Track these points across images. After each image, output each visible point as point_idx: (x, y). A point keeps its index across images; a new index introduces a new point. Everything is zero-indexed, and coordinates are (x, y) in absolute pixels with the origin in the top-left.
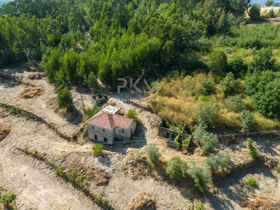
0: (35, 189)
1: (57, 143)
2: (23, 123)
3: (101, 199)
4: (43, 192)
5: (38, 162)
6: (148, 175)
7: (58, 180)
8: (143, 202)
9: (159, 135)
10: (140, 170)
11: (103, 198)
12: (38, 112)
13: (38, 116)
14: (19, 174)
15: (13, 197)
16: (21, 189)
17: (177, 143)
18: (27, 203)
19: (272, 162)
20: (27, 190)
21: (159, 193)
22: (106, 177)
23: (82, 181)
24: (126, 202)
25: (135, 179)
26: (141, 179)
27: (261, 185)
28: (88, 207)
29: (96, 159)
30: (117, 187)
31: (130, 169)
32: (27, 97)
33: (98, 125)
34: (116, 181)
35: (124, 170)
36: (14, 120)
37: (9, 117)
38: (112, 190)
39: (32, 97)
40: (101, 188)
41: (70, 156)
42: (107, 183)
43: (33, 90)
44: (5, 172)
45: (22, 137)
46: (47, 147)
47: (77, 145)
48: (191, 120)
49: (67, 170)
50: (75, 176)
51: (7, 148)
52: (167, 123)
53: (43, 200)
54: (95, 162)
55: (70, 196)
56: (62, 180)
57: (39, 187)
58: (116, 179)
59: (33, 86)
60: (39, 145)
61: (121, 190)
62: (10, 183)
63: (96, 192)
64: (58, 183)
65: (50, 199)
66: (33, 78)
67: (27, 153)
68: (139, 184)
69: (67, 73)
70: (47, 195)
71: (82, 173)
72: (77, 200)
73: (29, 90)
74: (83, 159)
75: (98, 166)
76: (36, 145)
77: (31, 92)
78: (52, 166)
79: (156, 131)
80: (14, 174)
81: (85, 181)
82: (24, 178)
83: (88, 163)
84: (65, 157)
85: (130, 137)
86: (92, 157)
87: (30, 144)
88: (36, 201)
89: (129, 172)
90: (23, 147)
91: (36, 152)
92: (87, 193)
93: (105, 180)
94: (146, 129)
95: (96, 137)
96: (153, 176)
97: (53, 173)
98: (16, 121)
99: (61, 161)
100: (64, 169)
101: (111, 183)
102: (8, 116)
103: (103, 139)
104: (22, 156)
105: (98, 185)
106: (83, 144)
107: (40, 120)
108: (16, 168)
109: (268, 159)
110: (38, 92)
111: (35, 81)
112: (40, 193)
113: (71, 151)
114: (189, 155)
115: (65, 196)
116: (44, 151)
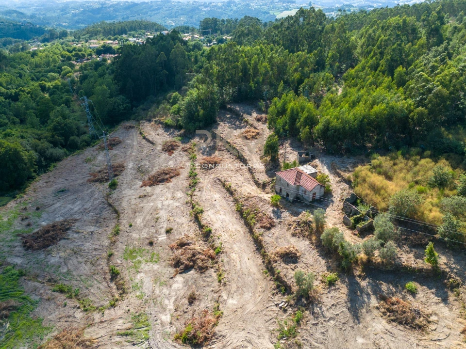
0: (218, 212)
1: (249, 185)
2: (231, 160)
3: (258, 237)
4: (222, 217)
5: (228, 195)
6: (307, 237)
7: (236, 213)
8: (288, 251)
9: (342, 210)
10: (302, 231)
11: (260, 237)
12: (246, 154)
13: (245, 157)
14: (212, 198)
15: (202, 212)
16: (208, 209)
17: (353, 221)
18: (209, 219)
19: (454, 282)
20: (212, 211)
21: (307, 253)
22: (270, 224)
23: (251, 220)
24: (275, 247)
25: (294, 235)
26: (299, 237)
27: (420, 295)
28: (248, 240)
29: (271, 209)
30: (275, 235)
31: (294, 226)
33: (284, 178)
34: (278, 230)
35: (289, 225)
36: (227, 156)
37: (224, 152)
38: (270, 236)
39: (249, 139)
40: (263, 230)
41: (253, 198)
42: (269, 229)
43: (253, 132)
44: (204, 193)
45: (226, 172)
46: (240, 185)
47: (263, 193)
48: (383, 205)
49: (245, 207)
50: (248, 214)
51: (213, 176)
52: (359, 201)
53: (220, 222)
54: (269, 210)
55: (239, 227)
56: (238, 215)
57: (221, 212)
58: (278, 229)
59: (255, 128)
60: (235, 182)
61: (277, 238)
62: (204, 202)
63: (258, 231)
64: (235, 215)
65: (224, 223)
66: (259, 120)
67: (224, 186)
68: (295, 240)
69: (288, 121)
70: (224, 220)
71: (255, 213)
72: (242, 232)
73: (249, 132)
74: (261, 204)
75: (269, 214)
76: (233, 181)
77: (249, 133)
78: (236, 201)
79: (342, 205)
80: (209, 197)
81: (254, 220)
82: (214, 202)
83: (263, 209)
84: (249, 197)
85: (311, 200)
86: (269, 206)
87: (229, 179)
88: (214, 220)
89: (292, 228)
90: (223, 180)
91: (230, 186)
92: (251, 231)
93: (268, 225)
95: (281, 190)
96: (310, 240)
97: (235, 207)
98: (227, 157)
99: (244, 199)
100: (243, 206)
101: (273, 230)
102: (223, 150)
103: (286, 194)
104: (220, 186)
105: (262, 227)
106: (268, 193)
107: (244, 161)
108: (212, 193)
109: (450, 277)
110: (256, 136)
111: (260, 123)
112: (219, 216)
113: (256, 195)
114: (359, 237)
115: (235, 226)
116: (236, 188)
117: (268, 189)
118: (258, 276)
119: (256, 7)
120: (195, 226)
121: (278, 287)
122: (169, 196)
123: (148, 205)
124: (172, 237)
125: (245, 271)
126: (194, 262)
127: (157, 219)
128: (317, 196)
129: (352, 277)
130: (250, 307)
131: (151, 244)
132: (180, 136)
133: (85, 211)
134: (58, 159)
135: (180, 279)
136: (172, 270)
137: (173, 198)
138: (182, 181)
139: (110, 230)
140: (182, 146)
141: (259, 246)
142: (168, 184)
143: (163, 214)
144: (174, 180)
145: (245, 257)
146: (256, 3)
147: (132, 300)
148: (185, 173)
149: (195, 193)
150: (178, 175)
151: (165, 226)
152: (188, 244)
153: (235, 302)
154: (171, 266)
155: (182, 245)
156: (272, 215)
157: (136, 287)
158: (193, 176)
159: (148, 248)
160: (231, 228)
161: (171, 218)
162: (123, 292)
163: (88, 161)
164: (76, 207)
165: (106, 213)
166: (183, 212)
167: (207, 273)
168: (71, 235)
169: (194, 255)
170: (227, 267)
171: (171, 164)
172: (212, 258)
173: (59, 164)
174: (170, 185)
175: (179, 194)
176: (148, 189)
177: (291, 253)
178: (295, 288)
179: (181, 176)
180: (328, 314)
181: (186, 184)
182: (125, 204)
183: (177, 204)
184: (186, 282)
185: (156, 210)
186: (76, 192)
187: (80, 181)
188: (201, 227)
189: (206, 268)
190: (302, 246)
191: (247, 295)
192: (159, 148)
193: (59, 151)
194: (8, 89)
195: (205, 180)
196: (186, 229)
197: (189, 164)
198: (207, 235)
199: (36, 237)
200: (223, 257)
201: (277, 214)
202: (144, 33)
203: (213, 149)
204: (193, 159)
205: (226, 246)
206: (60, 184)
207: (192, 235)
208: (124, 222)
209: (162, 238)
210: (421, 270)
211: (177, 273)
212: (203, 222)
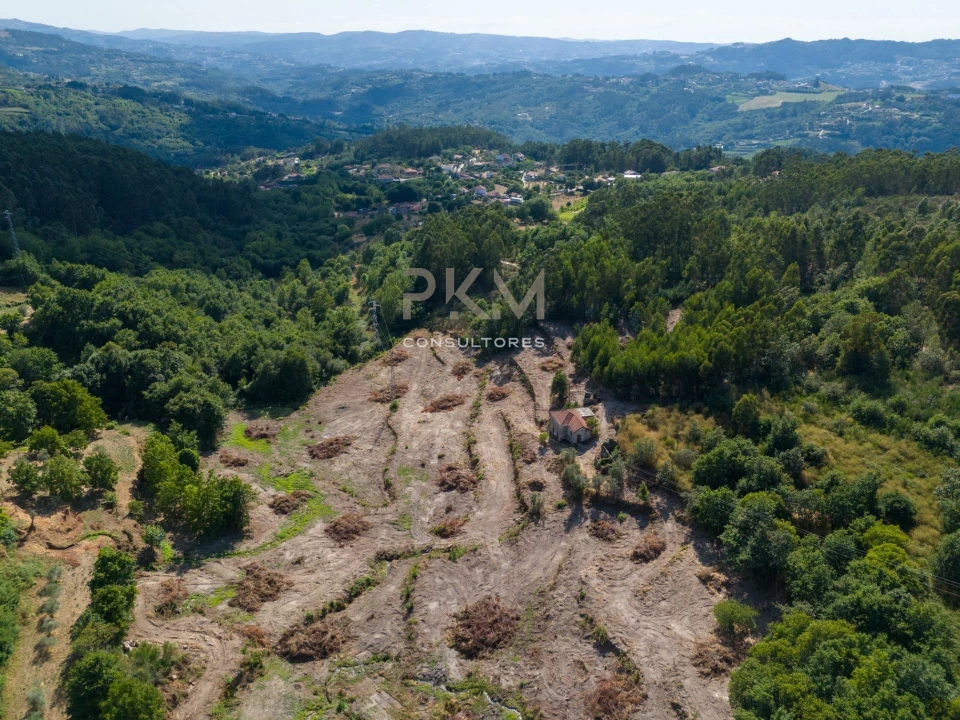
0: (490, 445)
1: (528, 422)
2: (521, 394)
3: (518, 469)
4: (493, 449)
5: (506, 430)
6: (558, 473)
7: (507, 447)
9: (600, 452)
10: (556, 467)
11: (520, 469)
12: (538, 389)
13: (535, 392)
14: (489, 431)
15: (475, 442)
16: (482, 440)
17: (601, 463)
18: (480, 450)
19: (655, 516)
20: (485, 443)
21: (552, 485)
22: (532, 459)
23: (517, 454)
24: (528, 477)
25: (548, 470)
26: (551, 472)
27: (626, 522)
28: (509, 471)
29: (539, 446)
30: (533, 468)
32: (544, 369)
33: (556, 418)
35: (548, 462)
36: (518, 387)
37: (516, 383)
38: (528, 468)
39: (548, 371)
40: (524, 463)
41: (526, 435)
42: (529, 463)
43: (555, 363)
44: (482, 425)
45: (511, 406)
46: (520, 421)
47: (538, 430)
50: (516, 449)
51: (497, 409)
52: (614, 446)
53: (489, 453)
54: (536, 447)
55: (505, 460)
56: (508, 449)
57: (493, 445)
58: (537, 464)
59: (561, 358)
60: (516, 417)
61: (533, 471)
62: (480, 433)
63: (519, 464)
64: (505, 449)
65: (493, 455)
66: (569, 347)
67: (504, 420)
68: (547, 474)
69: (589, 356)
70: (494, 452)
71: (523, 448)
72: (505, 465)
74: (531, 441)
75: (535, 450)
76: (514, 416)
77: (552, 363)
78: (510, 436)
79: (601, 448)
80: (486, 429)
81: (519, 455)
82: (489, 435)
83: (531, 445)
84: (523, 434)
85: (574, 440)
86: (538, 443)
87: (512, 413)
88: (485, 451)
89: (550, 464)
90: (505, 413)
91: (510, 421)
92: (514, 464)
93: (530, 460)
94: (596, 445)
95: (553, 429)
96: (560, 475)
97: (508, 442)
98: (518, 389)
99: (518, 435)
100: (515, 441)
101: (533, 464)
102: (516, 381)
103: (556, 434)
104: (500, 420)
105: (524, 461)
106: (541, 431)
107: (533, 396)
108: (490, 426)
109: (654, 513)
110: (557, 368)
111: (570, 352)
112: (491, 448)
113: (530, 432)
115: (503, 459)
116: (515, 424)
117: (544, 428)
118: (508, 499)
119: (700, 86)
120: (466, 456)
121: (521, 507)
122: (448, 424)
123: (426, 431)
124: (443, 462)
125: (498, 494)
126: (458, 484)
127: (432, 445)
128: (583, 438)
129: (579, 504)
130: (493, 519)
131: (423, 465)
132: (476, 357)
133: (365, 430)
134: (338, 372)
135: (442, 496)
136: (437, 488)
137: (452, 427)
138: (464, 411)
139: (388, 449)
140: (475, 370)
141: (516, 474)
142: (450, 412)
143: (439, 441)
144: (456, 409)
145: (502, 484)
146: (701, 79)
147: (401, 504)
148: (469, 402)
149: (474, 424)
150: (462, 403)
151: (439, 452)
152: (456, 469)
153: (482, 514)
154: (437, 484)
155: (450, 469)
156: (537, 452)
157: (405, 496)
158: (477, 406)
159: (419, 468)
160: (498, 460)
161: (446, 446)
162: (394, 497)
163: (369, 377)
164: (357, 425)
165: (385, 435)
166: (458, 441)
167: (467, 494)
168: (351, 450)
169: (458, 478)
170: (484, 490)
171: (458, 391)
172: (474, 483)
173: (339, 378)
174: (452, 413)
175: (459, 424)
176: (429, 415)
177: (538, 482)
178: (530, 508)
179: (465, 406)
180: (547, 526)
181: (468, 414)
182: (403, 427)
183: (455, 433)
184: (447, 498)
185: (433, 436)
186: (357, 410)
187: (360, 400)
188: (471, 456)
189: (467, 490)
190: (552, 480)
191: (493, 511)
192: (449, 369)
193: (340, 363)
194: (265, 258)
195: (488, 412)
196: (457, 456)
197: (476, 392)
198: (474, 463)
199: (321, 447)
200: (483, 482)
201: (542, 452)
202: (469, 152)
203: (508, 378)
204: (482, 387)
205: (488, 475)
206: (340, 401)
207: (461, 462)
208: (401, 443)
209: (434, 462)
210: (634, 505)
211: (441, 491)
212: (474, 452)
